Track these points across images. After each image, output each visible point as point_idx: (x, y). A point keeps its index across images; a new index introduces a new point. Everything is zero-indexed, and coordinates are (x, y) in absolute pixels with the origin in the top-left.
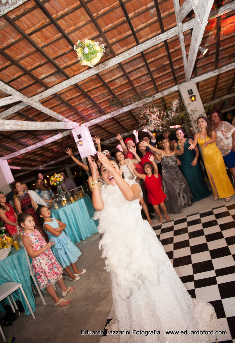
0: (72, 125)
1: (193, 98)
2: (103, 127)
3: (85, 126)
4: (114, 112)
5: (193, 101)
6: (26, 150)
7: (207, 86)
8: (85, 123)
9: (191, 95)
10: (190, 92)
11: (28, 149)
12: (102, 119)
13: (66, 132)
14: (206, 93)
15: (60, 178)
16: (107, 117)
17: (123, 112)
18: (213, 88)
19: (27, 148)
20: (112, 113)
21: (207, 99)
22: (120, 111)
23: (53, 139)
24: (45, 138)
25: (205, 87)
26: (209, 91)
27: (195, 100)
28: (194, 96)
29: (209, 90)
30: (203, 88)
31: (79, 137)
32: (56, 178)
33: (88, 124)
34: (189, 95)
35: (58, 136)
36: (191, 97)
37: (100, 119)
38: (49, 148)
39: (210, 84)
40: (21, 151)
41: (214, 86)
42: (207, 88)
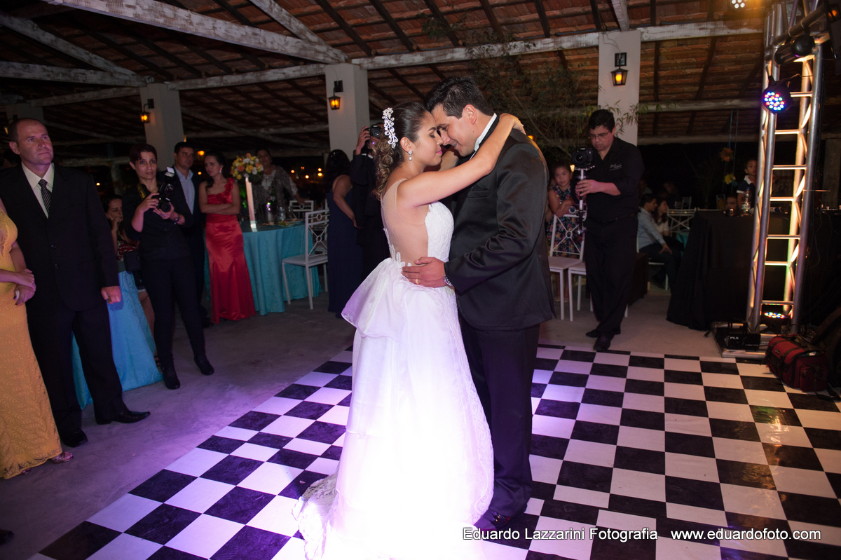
0: (324, 53)
1: (619, 78)
2: (411, 82)
3: (359, 65)
4: (432, 52)
5: (616, 84)
6: (222, 81)
7: (685, 60)
8: (362, 59)
9: (618, 68)
10: (620, 59)
11: (226, 80)
12: (401, 62)
13: (315, 66)
14: (683, 77)
15: (255, 168)
16: (414, 60)
17: (453, 58)
18: (701, 70)
19: (225, 78)
20: (428, 54)
21: (684, 92)
22: (445, 55)
23: (284, 73)
24: (266, 66)
25: (679, 61)
26: (689, 75)
27: (623, 83)
28: (624, 73)
29: (689, 71)
30: (673, 62)
31: (339, 87)
32: (245, 166)
33: (367, 63)
34: (616, 66)
35: (294, 71)
36: (614, 74)
37: (396, 60)
38: (280, 93)
39: (692, 57)
40: (211, 80)
41: (703, 66)
42: (682, 64)
